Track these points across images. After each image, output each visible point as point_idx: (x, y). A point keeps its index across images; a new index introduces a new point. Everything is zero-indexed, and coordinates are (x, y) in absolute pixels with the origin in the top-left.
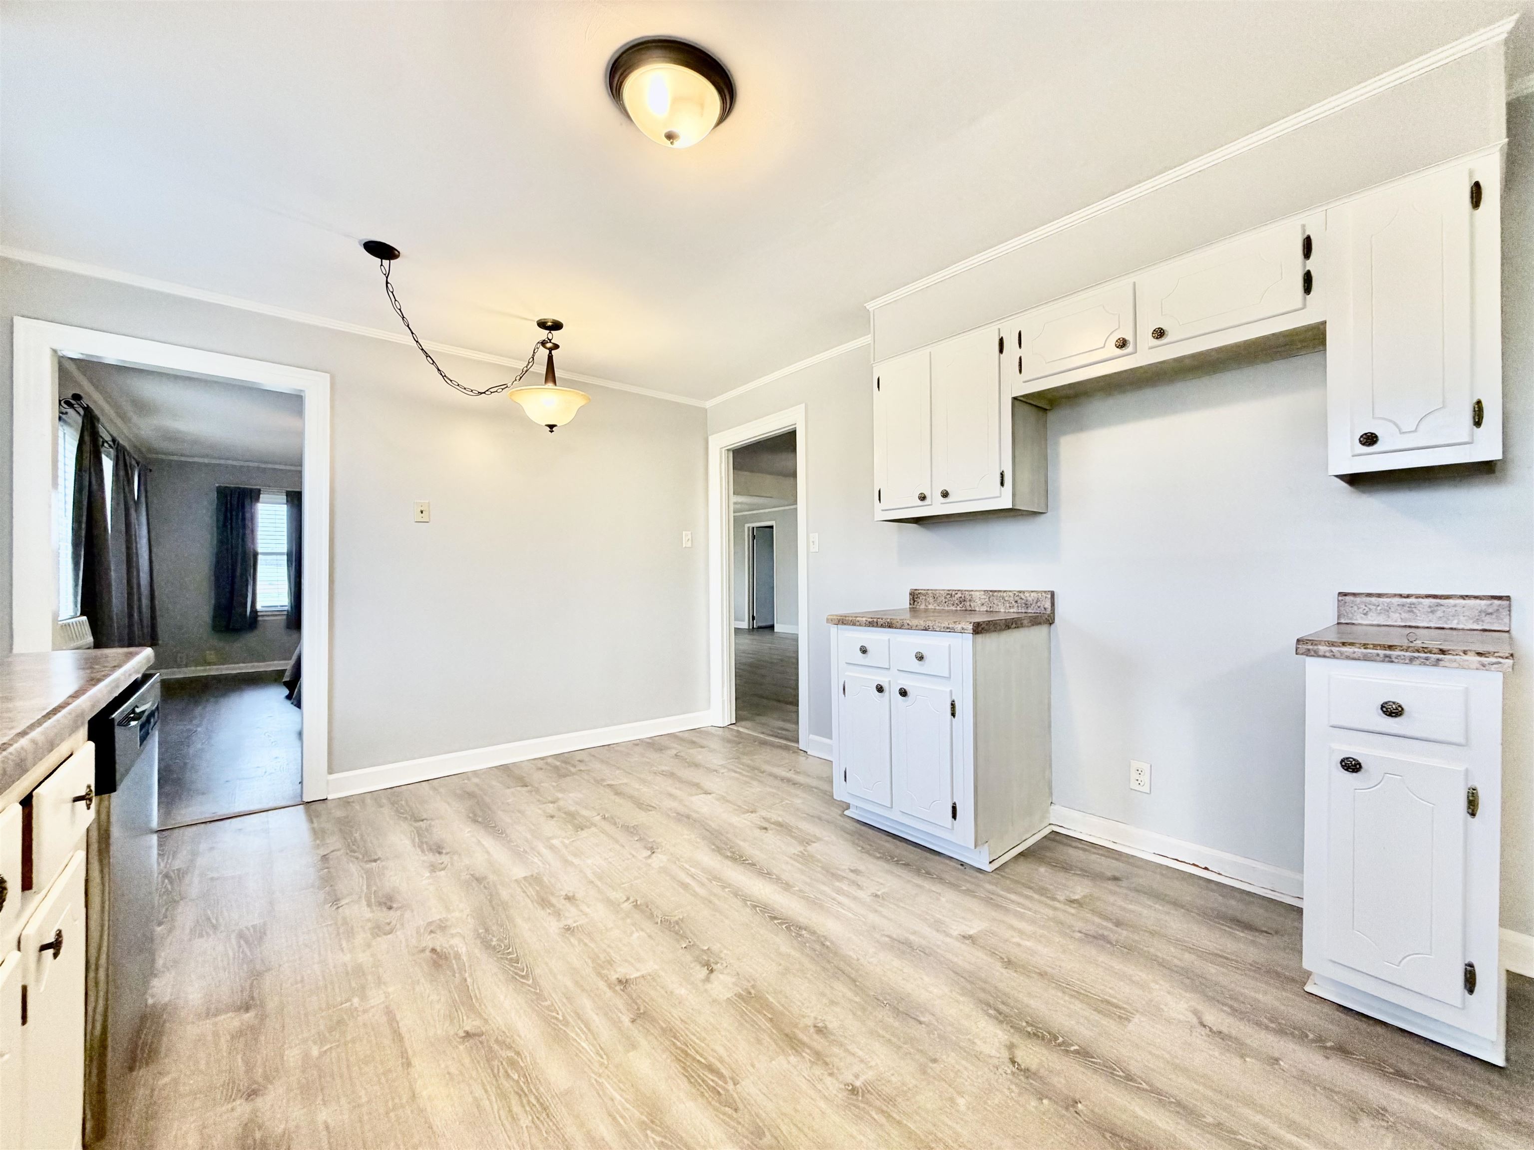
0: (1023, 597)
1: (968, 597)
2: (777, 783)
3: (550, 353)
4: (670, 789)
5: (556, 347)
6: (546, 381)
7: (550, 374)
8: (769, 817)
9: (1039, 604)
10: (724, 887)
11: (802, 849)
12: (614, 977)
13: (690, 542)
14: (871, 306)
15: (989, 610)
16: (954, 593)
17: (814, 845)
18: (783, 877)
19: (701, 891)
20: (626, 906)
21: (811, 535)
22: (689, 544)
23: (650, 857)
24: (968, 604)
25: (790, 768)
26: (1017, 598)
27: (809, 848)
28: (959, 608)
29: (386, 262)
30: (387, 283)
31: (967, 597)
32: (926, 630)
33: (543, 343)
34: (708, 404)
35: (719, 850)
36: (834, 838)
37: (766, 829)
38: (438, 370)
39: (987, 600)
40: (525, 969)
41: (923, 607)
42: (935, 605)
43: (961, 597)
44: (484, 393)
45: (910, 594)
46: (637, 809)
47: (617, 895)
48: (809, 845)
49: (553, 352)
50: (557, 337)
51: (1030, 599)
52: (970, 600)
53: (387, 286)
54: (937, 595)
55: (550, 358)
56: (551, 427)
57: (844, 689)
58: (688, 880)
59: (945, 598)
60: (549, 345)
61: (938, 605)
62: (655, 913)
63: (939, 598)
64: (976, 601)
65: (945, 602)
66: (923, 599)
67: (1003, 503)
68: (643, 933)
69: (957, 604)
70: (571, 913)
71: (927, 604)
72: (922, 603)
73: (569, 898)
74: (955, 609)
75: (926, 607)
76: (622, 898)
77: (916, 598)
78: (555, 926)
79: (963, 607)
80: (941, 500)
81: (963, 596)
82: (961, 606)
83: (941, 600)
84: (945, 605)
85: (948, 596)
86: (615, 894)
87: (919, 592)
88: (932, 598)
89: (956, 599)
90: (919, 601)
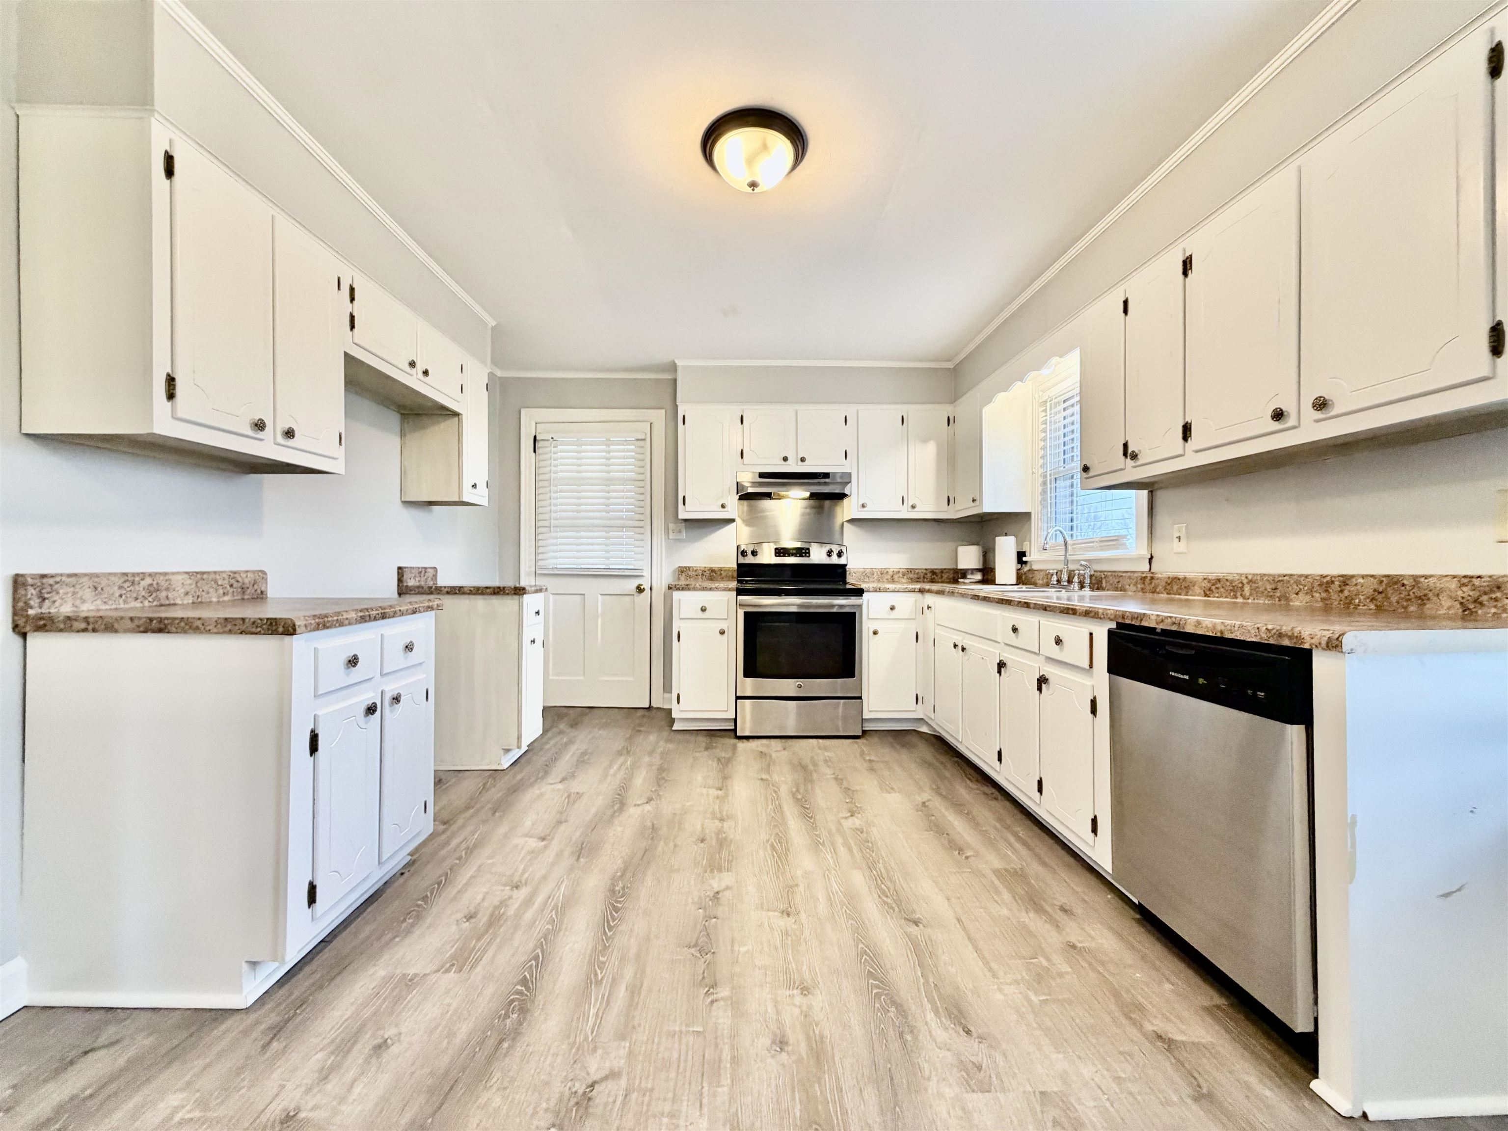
0: (240, 579)
1: (164, 585)
9: (256, 587)
10: (602, 964)
12: (791, 920)
15: (195, 600)
16: (136, 579)
19: (628, 971)
24: (163, 594)
26: (233, 581)
31: (163, 583)
39: (193, 586)
40: (863, 961)
42: (99, 602)
43: (151, 585)
51: (247, 581)
52: (167, 589)
54: (103, 583)
58: (620, 995)
59: (120, 587)
61: (105, 602)
62: (704, 966)
63: (109, 588)
64: (177, 589)
65: (121, 596)
66: (67, 593)
67: (337, 467)
68: (736, 948)
69: (143, 596)
70: (790, 1015)
71: (78, 603)
72: (65, 602)
73: (781, 1043)
74: (141, 605)
75: (75, 609)
76: (719, 1008)
77: (49, 593)
78: (818, 1001)
79: (154, 601)
80: (280, 439)
81: (155, 583)
82: (150, 599)
83: (111, 592)
84: (121, 601)
85: (126, 585)
86: (721, 1021)
87: (58, 579)
88: (89, 590)
89: (141, 589)
90: (56, 598)
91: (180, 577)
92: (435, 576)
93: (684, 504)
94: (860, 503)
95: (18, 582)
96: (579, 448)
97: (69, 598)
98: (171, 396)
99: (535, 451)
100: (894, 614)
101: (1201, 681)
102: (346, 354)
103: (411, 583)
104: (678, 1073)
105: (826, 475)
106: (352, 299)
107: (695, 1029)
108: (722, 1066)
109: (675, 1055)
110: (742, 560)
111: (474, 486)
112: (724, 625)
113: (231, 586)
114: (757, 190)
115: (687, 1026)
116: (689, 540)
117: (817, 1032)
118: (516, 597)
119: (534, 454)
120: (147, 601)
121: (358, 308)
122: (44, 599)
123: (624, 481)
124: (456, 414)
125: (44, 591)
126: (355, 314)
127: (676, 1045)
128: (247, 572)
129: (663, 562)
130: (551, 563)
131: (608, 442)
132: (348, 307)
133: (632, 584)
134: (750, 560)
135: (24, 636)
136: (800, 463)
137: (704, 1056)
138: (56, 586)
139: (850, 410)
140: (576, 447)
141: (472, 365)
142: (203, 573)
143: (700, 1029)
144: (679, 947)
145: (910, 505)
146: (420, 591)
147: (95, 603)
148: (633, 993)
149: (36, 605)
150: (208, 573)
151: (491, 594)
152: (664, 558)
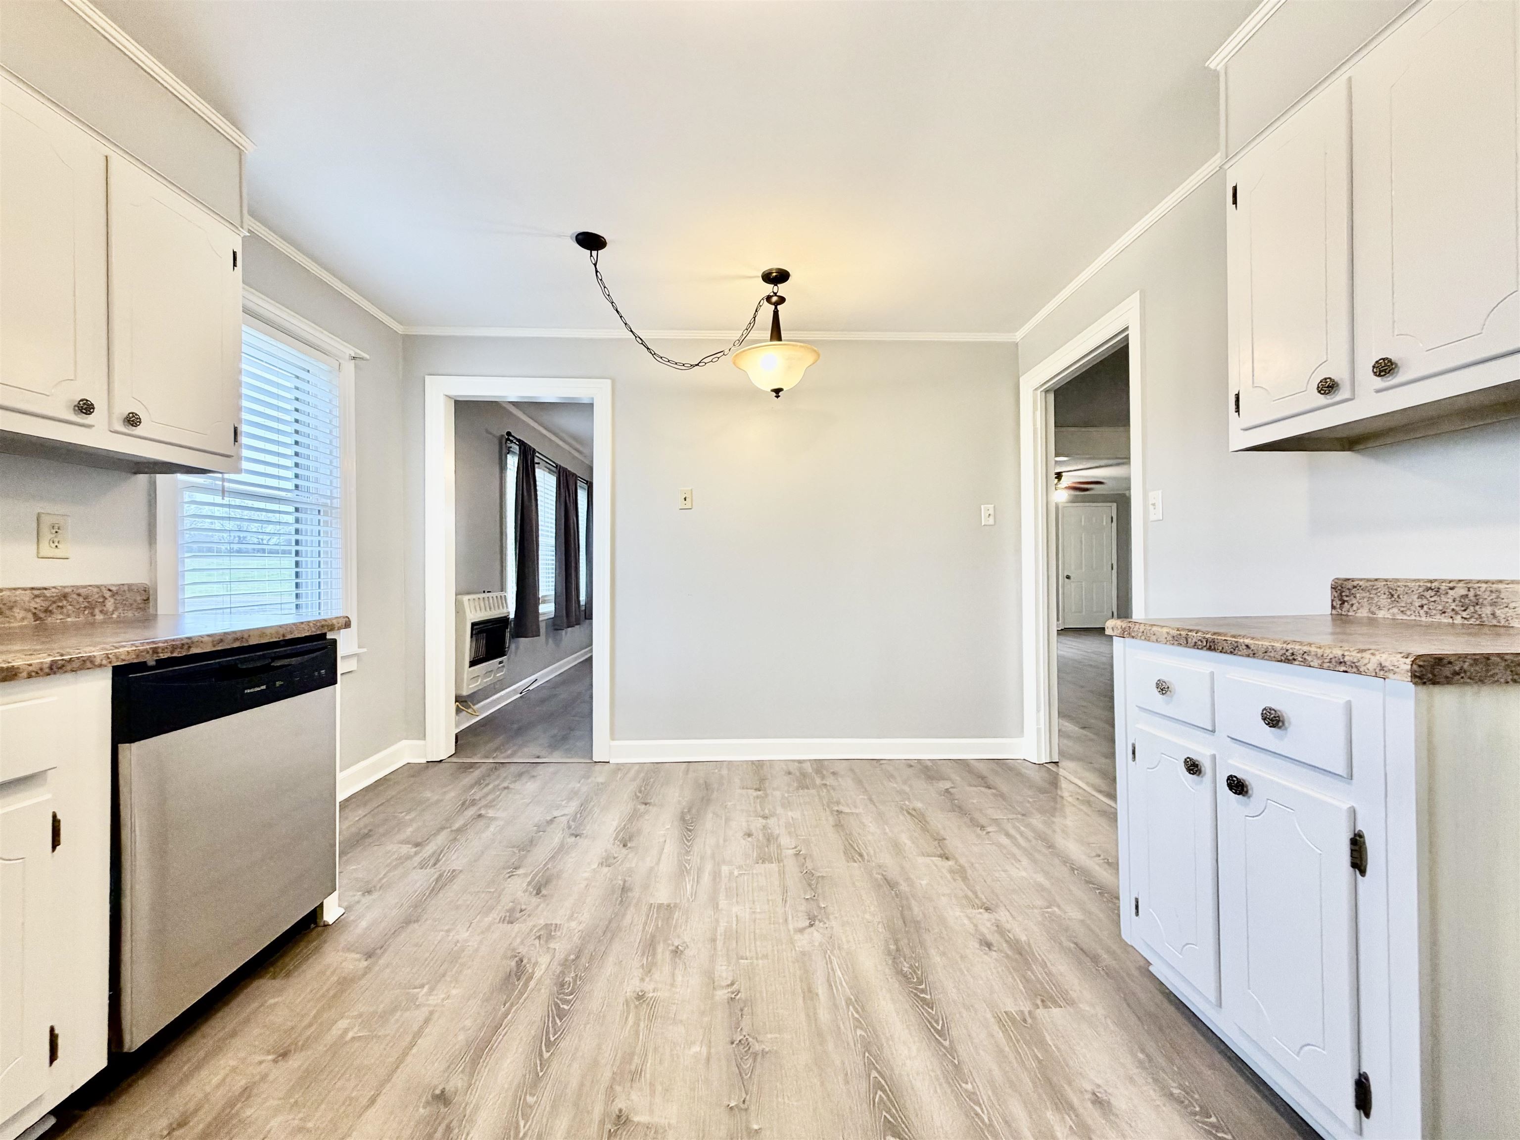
1: (1489, 597)
2: (1063, 872)
3: (776, 308)
4: (904, 839)
5: (782, 300)
6: (772, 339)
7: (776, 333)
8: (1008, 926)
10: (858, 1025)
11: (1026, 1007)
12: (618, 1106)
13: (992, 518)
14: (1215, 63)
16: (1443, 587)
17: (1055, 1011)
18: (961, 1049)
19: (824, 1015)
20: (722, 995)
21: (1151, 494)
22: (991, 521)
23: (801, 931)
24: (1488, 610)
25: (1099, 852)
27: (1040, 1012)
28: (1458, 620)
29: (594, 253)
30: (597, 272)
32: (1287, 661)
33: (768, 299)
34: (1018, 336)
35: (895, 956)
36: (1100, 1011)
37: (989, 945)
38: (648, 349)
41: (1363, 613)
42: (1395, 610)
43: (1465, 596)
44: (697, 365)
45: (1334, 588)
46: (842, 854)
47: (724, 972)
48: (1046, 1007)
49: (779, 307)
50: (783, 289)
53: (597, 275)
54: (1400, 590)
55: (776, 314)
56: (777, 391)
57: (1134, 753)
58: (821, 990)
59: (1421, 597)
60: (774, 299)
61: (1402, 611)
62: (743, 1024)
63: (1406, 596)
64: (1512, 605)
65: (1422, 606)
66: (1364, 598)
68: (704, 1050)
69: (1453, 610)
70: (662, 974)
71: (1373, 609)
72: (1362, 606)
73: (677, 952)
74: (1450, 621)
75: (1371, 615)
76: (726, 979)
77: (1347, 596)
78: (632, 986)
79: (1471, 617)
81: (1471, 594)
82: (1464, 614)
83: (1409, 601)
84: (1422, 612)
85: (1428, 594)
86: (724, 968)
87: (1355, 583)
88: (1385, 596)
89: (1450, 601)
90: (1354, 601)
95: (1337, 584)
98: (1239, 412)
101: (278, 684)
104: (754, 932)
107: (746, 961)
108: (723, 937)
109: (758, 943)
115: (752, 963)
117: (645, 959)
120: (1459, 617)
122: (1343, 602)
125: (1343, 594)
127: (759, 949)
137: (737, 942)
138: (1354, 591)
143: (742, 961)
144: (776, 1052)
147: (1391, 611)
148: (810, 991)
149: (1338, 606)
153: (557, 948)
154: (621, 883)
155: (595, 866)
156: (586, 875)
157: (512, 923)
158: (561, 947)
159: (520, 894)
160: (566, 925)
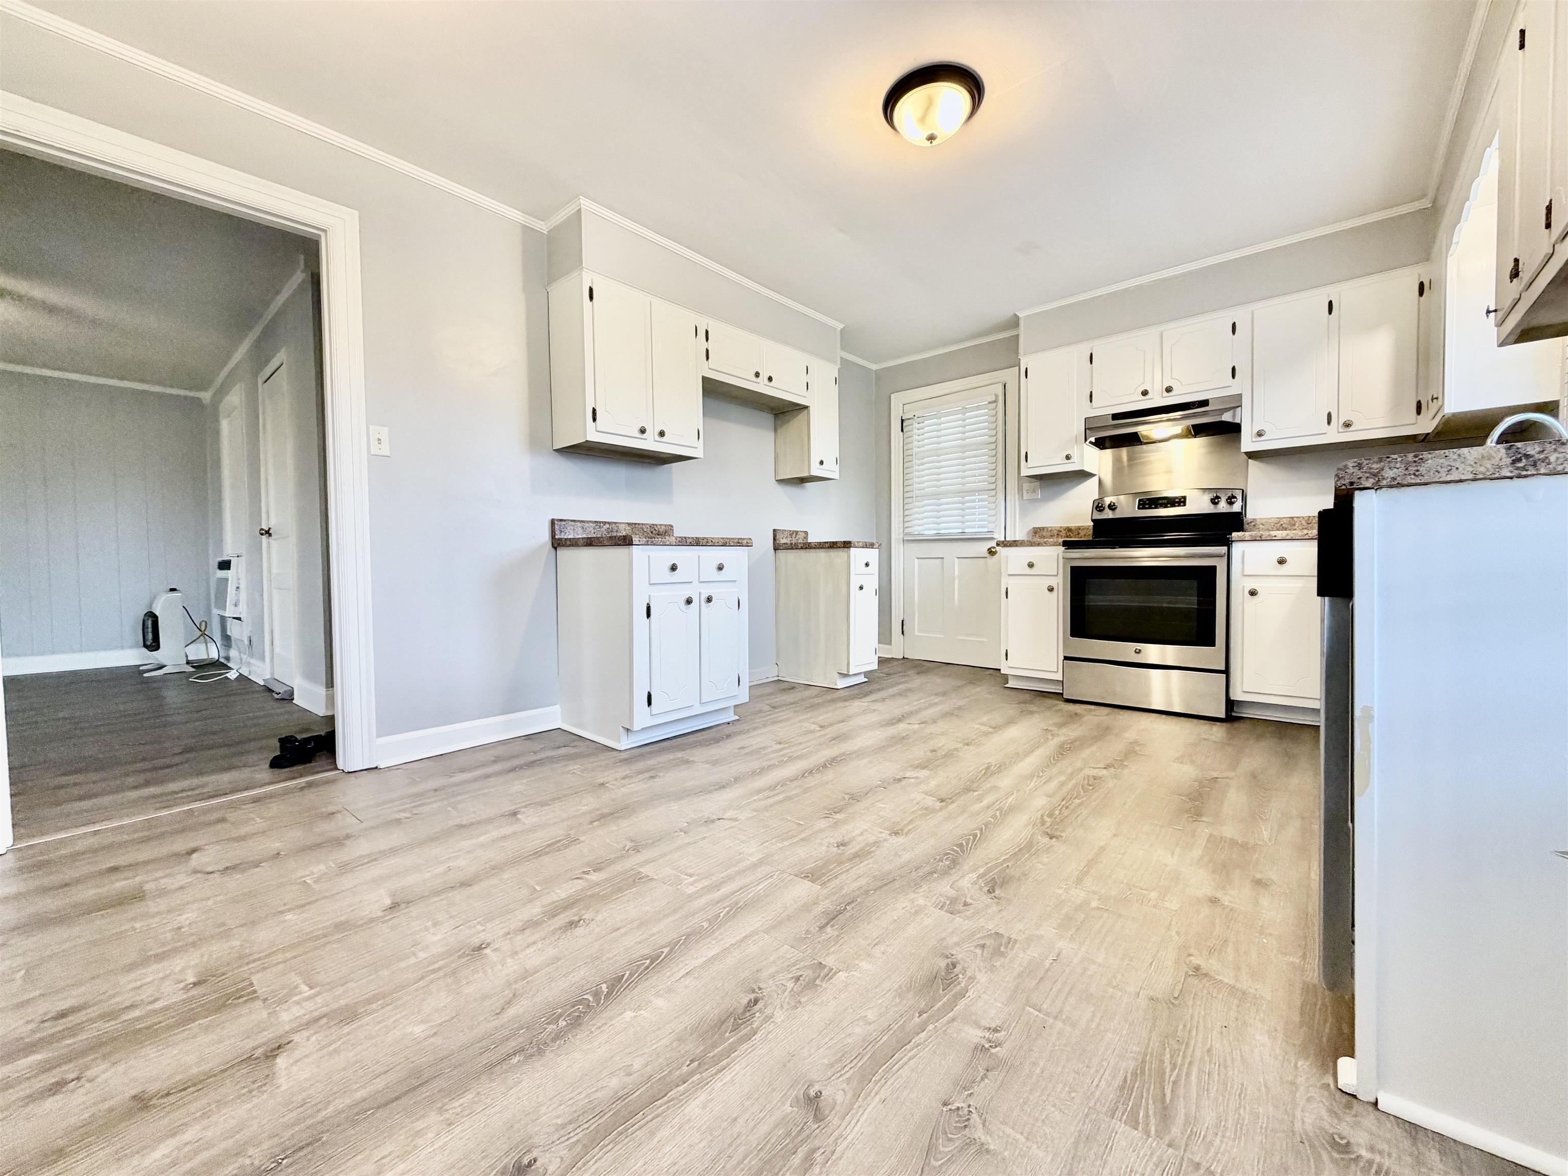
0: (657, 529)
21: (374, 428)
26: (653, 530)
31: (615, 528)
39: (630, 531)
43: (609, 528)
51: (661, 530)
52: (617, 531)
57: (649, 610)
59: (594, 529)
64: (621, 532)
66: (570, 528)
67: (698, 453)
72: (570, 533)
80: (657, 438)
83: (590, 531)
85: (596, 527)
87: (568, 522)
88: (580, 529)
89: (604, 530)
90: (568, 530)
91: (623, 525)
92: (806, 538)
93: (1027, 461)
94: (1255, 431)
95: (553, 522)
96: (939, 421)
97: (571, 531)
98: (594, 420)
99: (902, 430)
100: (1284, 569)
102: (704, 379)
103: (782, 541)
105: (1204, 403)
106: (707, 339)
110: (1098, 516)
111: (822, 463)
112: (1053, 582)
113: (652, 532)
114: (935, 142)
116: (1045, 499)
118: (846, 549)
119: (901, 433)
121: (711, 345)
122: (565, 531)
123: (978, 447)
124: (806, 407)
125: (564, 527)
126: (709, 349)
128: (661, 525)
129: (1017, 524)
130: (916, 530)
131: (964, 410)
132: (705, 345)
133: (983, 547)
134: (1108, 514)
135: (556, 549)
136: (1165, 394)
138: (569, 525)
139: (1240, 315)
140: (935, 420)
141: (816, 364)
142: (636, 524)
145: (1342, 422)
146: (792, 547)
150: (639, 524)
151: (828, 548)
152: (1017, 519)
153: (948, 887)
154: (829, 929)
155: (842, 975)
156: (865, 965)
157: (997, 933)
158: (944, 888)
159: (982, 978)
160: (930, 904)
